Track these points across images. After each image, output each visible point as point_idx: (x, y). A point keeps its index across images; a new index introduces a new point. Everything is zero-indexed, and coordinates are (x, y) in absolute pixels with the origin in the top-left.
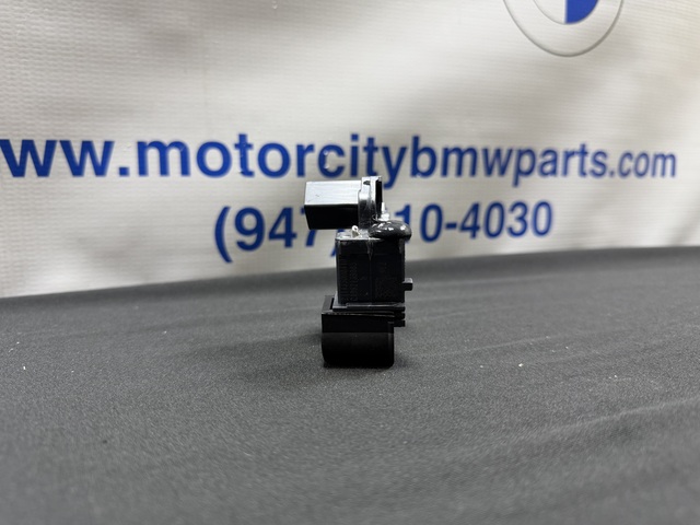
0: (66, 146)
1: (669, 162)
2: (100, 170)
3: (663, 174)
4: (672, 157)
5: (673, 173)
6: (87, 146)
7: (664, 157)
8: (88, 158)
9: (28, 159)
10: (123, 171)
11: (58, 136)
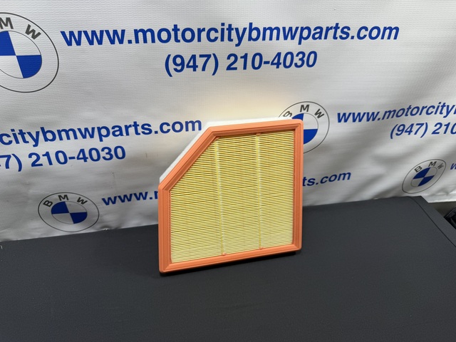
0: (135, 195)
1: (347, 176)
2: (145, 198)
3: (344, 179)
4: (349, 174)
5: (348, 179)
6: (141, 194)
7: (345, 174)
8: (142, 196)
9: (126, 198)
10: (151, 198)
11: (133, 192)
